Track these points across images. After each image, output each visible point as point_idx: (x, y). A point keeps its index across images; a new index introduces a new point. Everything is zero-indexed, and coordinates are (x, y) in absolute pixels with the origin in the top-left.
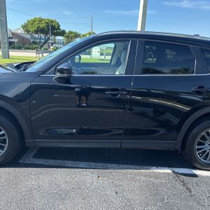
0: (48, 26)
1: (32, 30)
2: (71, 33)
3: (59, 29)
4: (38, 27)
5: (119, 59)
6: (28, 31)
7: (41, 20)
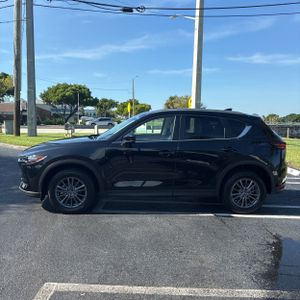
0: (75, 94)
1: (54, 99)
2: (105, 101)
3: (90, 97)
4: (63, 96)
5: (168, 130)
6: (48, 102)
7: (66, 87)
